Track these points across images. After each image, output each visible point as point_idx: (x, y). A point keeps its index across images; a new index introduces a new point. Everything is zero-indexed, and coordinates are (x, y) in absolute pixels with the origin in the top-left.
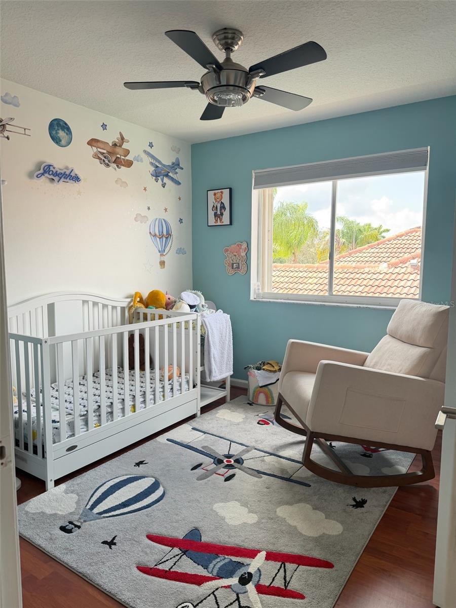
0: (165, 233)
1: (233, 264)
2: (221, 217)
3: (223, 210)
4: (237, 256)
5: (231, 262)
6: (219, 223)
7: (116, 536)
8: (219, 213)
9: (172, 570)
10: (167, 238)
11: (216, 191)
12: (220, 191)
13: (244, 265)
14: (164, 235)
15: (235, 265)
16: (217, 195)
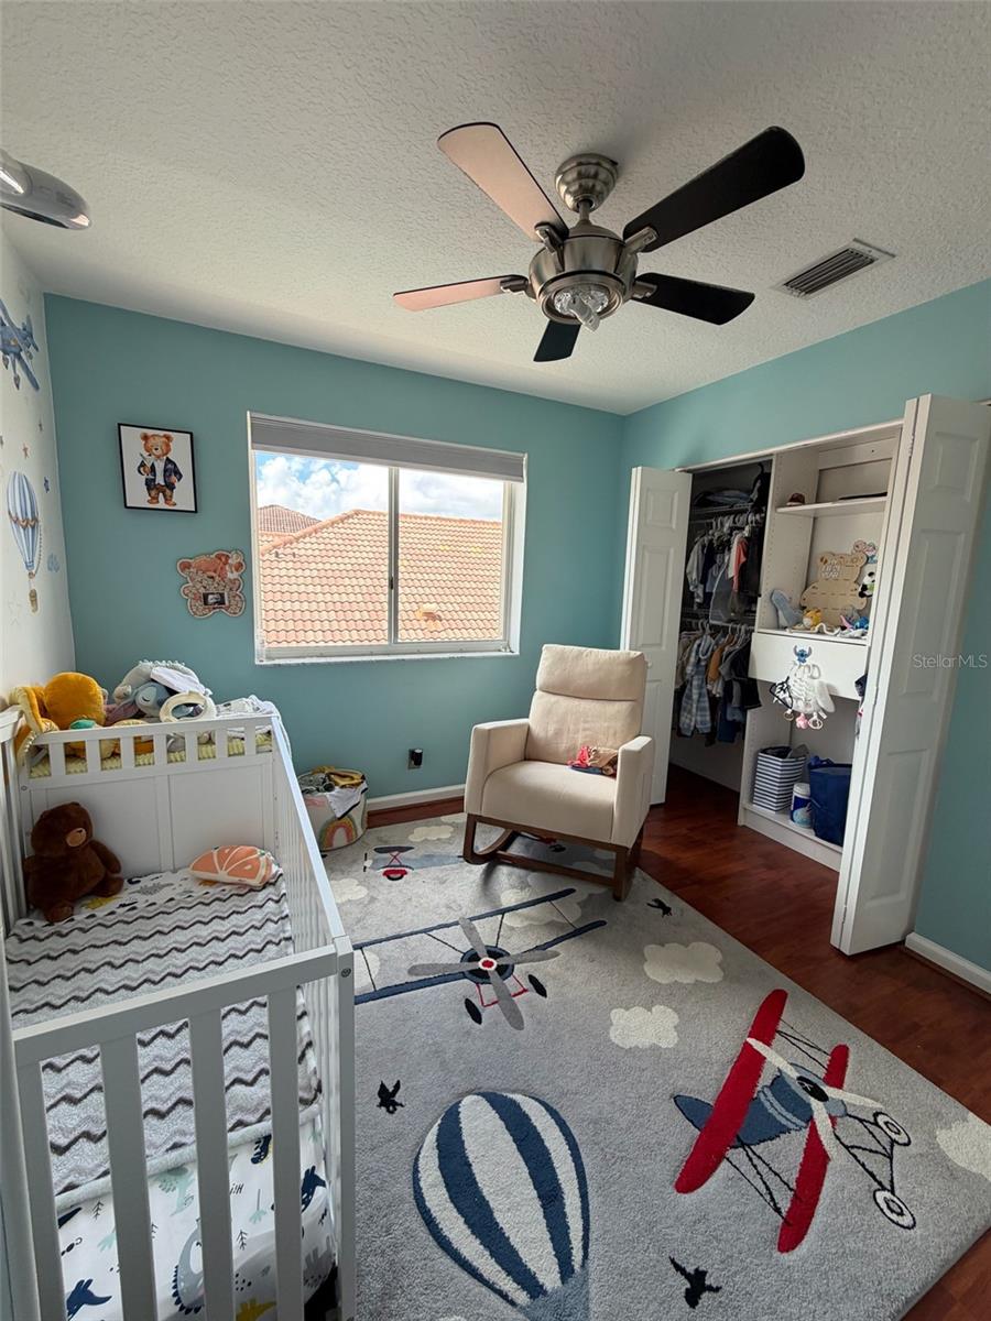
0: (30, 517)
1: (205, 597)
2: (168, 492)
3: (174, 478)
4: (217, 579)
5: (202, 591)
6: (162, 504)
7: (673, 1261)
8: (160, 480)
9: (793, 1185)
10: (33, 528)
11: (150, 432)
12: (162, 433)
13: (237, 598)
14: (29, 523)
15: (210, 597)
16: (151, 442)
